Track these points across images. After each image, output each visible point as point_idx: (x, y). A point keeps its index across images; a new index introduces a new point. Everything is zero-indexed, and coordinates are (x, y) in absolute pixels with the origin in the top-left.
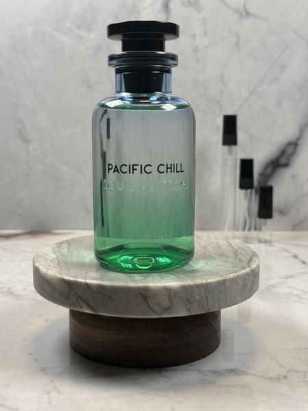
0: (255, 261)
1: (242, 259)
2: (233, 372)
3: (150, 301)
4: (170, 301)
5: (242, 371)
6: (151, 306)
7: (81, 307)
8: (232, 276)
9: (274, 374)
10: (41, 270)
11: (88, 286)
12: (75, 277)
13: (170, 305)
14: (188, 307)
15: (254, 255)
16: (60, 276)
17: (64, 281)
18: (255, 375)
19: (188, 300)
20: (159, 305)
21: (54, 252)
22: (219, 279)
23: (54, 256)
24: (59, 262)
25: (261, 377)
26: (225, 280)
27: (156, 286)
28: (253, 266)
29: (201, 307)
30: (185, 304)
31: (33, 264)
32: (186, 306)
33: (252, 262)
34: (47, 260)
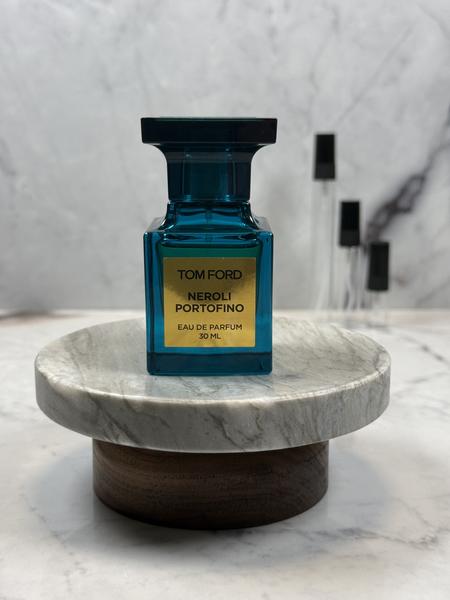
0: (385, 361)
1: (364, 358)
2: (353, 533)
3: (226, 426)
4: (258, 427)
5: (367, 533)
6: (228, 434)
7: (117, 438)
8: (352, 385)
9: (416, 537)
10: (49, 377)
11: (127, 403)
12: (105, 389)
13: (259, 432)
14: (287, 435)
15: (381, 351)
16: (81, 388)
17: (88, 395)
18: (387, 538)
19: (286, 424)
20: (240, 432)
21: (67, 349)
22: (334, 390)
23: (68, 355)
24: (76, 363)
25: (398, 541)
26: (342, 392)
27: (236, 403)
28: (383, 369)
29: (306, 434)
30: (281, 430)
31: (36, 369)
32: (283, 434)
33: (380, 363)
34: (57, 361)
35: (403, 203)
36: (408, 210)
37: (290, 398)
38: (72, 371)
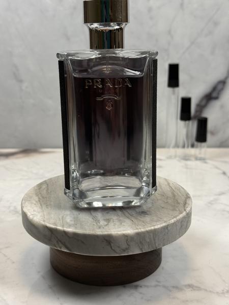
0: (189, 204)
1: (179, 201)
3: (112, 245)
4: (128, 244)
6: (113, 248)
8: (173, 221)
10: (28, 216)
11: (65, 233)
12: (55, 224)
13: (127, 246)
14: (141, 247)
15: (188, 197)
16: (43, 223)
17: (47, 227)
19: (141, 242)
20: (119, 247)
21: (37, 195)
22: (164, 224)
23: (37, 200)
24: (41, 205)
26: (168, 225)
27: (117, 234)
28: (188, 209)
29: (150, 246)
30: (138, 245)
31: (22, 210)
32: (139, 247)
33: (187, 205)
34: (32, 203)
35: (214, 95)
36: (217, 98)
37: (143, 230)
38: (39, 210)
